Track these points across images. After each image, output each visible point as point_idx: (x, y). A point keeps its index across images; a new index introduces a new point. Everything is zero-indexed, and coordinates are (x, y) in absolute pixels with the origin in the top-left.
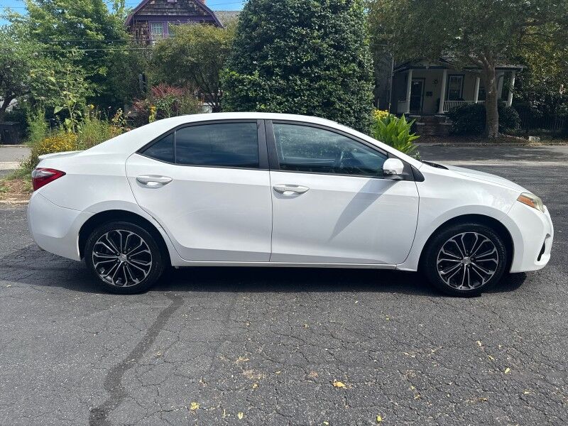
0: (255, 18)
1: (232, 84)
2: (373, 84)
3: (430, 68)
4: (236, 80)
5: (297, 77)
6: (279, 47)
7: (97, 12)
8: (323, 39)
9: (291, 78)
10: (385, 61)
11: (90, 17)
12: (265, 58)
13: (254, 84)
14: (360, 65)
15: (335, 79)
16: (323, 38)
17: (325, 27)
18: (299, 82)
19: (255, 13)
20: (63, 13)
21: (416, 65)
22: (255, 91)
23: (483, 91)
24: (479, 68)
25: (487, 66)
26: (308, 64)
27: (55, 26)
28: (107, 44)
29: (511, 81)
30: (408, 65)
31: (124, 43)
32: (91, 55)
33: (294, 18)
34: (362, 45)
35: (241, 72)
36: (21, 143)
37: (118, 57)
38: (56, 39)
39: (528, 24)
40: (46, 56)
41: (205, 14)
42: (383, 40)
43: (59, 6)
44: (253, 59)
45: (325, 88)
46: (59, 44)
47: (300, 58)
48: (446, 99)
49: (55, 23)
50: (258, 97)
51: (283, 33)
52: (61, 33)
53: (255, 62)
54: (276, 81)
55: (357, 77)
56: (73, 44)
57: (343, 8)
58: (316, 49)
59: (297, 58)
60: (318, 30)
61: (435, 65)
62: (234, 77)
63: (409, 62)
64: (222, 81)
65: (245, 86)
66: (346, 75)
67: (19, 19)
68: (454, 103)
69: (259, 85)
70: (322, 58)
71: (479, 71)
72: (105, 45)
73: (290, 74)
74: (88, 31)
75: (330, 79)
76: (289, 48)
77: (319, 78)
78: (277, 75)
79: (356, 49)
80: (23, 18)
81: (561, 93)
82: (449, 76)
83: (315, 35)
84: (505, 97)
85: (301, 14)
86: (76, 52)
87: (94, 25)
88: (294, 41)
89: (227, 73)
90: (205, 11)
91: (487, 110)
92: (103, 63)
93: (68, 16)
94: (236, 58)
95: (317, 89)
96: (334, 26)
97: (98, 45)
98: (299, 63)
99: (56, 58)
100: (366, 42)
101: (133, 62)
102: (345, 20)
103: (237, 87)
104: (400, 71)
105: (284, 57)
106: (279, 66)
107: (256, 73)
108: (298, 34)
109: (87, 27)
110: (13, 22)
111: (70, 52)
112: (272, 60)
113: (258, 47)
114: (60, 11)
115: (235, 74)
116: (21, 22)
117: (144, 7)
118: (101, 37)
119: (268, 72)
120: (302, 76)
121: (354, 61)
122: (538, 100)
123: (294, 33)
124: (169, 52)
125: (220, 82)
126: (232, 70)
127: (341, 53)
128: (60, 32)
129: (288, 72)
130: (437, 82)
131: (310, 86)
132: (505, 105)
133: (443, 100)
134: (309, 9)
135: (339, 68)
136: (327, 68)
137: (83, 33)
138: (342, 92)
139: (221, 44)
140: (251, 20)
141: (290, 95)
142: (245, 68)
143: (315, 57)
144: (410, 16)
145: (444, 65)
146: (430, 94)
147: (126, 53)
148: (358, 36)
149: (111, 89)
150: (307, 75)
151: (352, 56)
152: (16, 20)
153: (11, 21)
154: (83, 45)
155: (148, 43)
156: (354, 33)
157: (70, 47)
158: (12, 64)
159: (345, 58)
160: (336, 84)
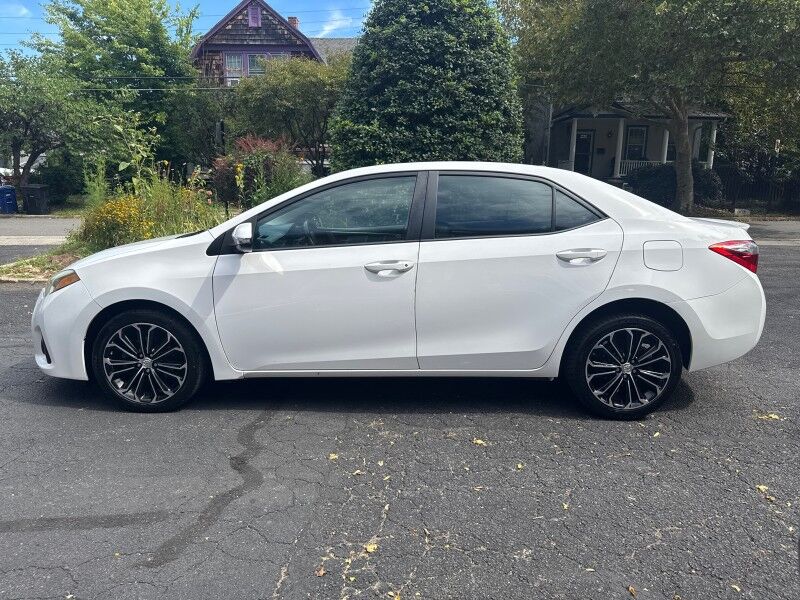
0: (374, 55)
1: (344, 137)
2: (522, 137)
3: (600, 116)
4: (349, 131)
5: (427, 128)
6: (404, 91)
7: (155, 39)
8: (459, 81)
9: (419, 129)
10: (541, 107)
11: (146, 46)
12: (386, 104)
13: (372, 136)
14: (506, 113)
15: (473, 131)
16: (459, 79)
17: (461, 66)
18: (429, 135)
19: (374, 47)
20: (109, 40)
21: (583, 113)
22: (374, 144)
23: (674, 147)
24: (668, 117)
25: (676, 114)
26: (440, 112)
27: (98, 57)
28: (166, 81)
29: (710, 135)
30: (572, 112)
31: (190, 80)
32: (145, 96)
33: (423, 55)
34: (508, 88)
35: (356, 121)
36: (49, 213)
37: (182, 99)
38: (99, 74)
39: (732, 60)
40: (87, 97)
41: (298, 43)
42: (538, 79)
43: (104, 31)
44: (371, 105)
45: (460, 141)
46: (104, 82)
47: (430, 104)
48: (624, 158)
49: (99, 54)
50: (377, 152)
51: (409, 73)
52: (107, 67)
53: (373, 109)
54: (400, 133)
55: (502, 128)
56: (123, 81)
57: (484, 42)
58: (449, 93)
59: (426, 104)
60: (453, 70)
61: (605, 113)
62: (347, 127)
63: (572, 109)
64: (331, 132)
65: (362, 138)
66: (488, 126)
67: (51, 48)
68: (633, 164)
69: (379, 137)
70: (457, 104)
71: (668, 121)
72: (164, 84)
73: (417, 124)
74: (144, 65)
75: (468, 130)
76: (416, 92)
77: (453, 129)
78: (401, 125)
79: (501, 93)
80: (56, 47)
81: (778, 151)
82: (627, 127)
83: (449, 75)
84: (704, 156)
85: (432, 49)
86: (128, 93)
87: (151, 57)
88: (423, 83)
89: (337, 122)
90: (298, 39)
91: (678, 173)
92: (161, 107)
93: (117, 45)
94: (350, 103)
95: (451, 143)
96: (473, 65)
97: (155, 83)
98: (429, 110)
99: (99, 100)
100: (512, 84)
101: (201, 105)
102: (487, 58)
103: (350, 140)
104: (560, 121)
105: (410, 103)
106: (404, 114)
107: (376, 123)
108: (429, 74)
109: (141, 59)
110: (42, 51)
111: (119, 92)
112: (395, 107)
113: (379, 90)
114: (105, 38)
115: (349, 124)
116: (53, 52)
117: (216, 33)
118: (159, 72)
119: (390, 122)
120: (433, 126)
121: (497, 108)
122: (747, 160)
123: (424, 73)
124: (257, 94)
125: (328, 134)
126: (344, 119)
127: (482, 98)
128: (105, 65)
129: (414, 121)
130: (612, 135)
131: (442, 139)
132: (702, 166)
133: (619, 160)
134: (442, 43)
135: (478, 116)
136: (464, 118)
137: (136, 67)
138: (482, 147)
139: (324, 85)
140: (368, 57)
141: (417, 150)
142: (361, 116)
143: (449, 103)
144: (572, 48)
145: (619, 112)
146: (601, 151)
147: (193, 94)
148: (503, 78)
149: (170, 143)
150: (440, 125)
151: (495, 101)
152: (47, 49)
153: (39, 50)
154: (135, 83)
155: (222, 81)
156: (498, 73)
157: (119, 86)
158: (42, 108)
159: (487, 105)
160: (475, 137)
